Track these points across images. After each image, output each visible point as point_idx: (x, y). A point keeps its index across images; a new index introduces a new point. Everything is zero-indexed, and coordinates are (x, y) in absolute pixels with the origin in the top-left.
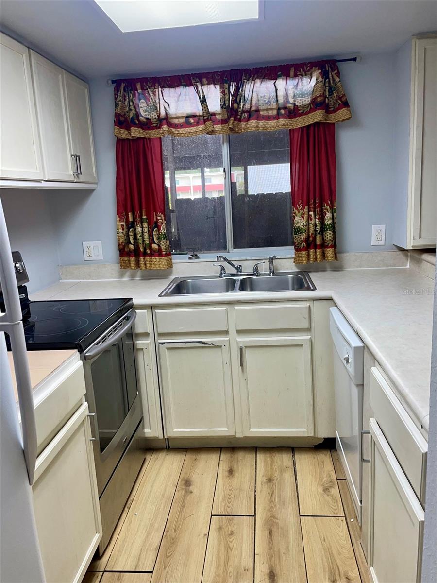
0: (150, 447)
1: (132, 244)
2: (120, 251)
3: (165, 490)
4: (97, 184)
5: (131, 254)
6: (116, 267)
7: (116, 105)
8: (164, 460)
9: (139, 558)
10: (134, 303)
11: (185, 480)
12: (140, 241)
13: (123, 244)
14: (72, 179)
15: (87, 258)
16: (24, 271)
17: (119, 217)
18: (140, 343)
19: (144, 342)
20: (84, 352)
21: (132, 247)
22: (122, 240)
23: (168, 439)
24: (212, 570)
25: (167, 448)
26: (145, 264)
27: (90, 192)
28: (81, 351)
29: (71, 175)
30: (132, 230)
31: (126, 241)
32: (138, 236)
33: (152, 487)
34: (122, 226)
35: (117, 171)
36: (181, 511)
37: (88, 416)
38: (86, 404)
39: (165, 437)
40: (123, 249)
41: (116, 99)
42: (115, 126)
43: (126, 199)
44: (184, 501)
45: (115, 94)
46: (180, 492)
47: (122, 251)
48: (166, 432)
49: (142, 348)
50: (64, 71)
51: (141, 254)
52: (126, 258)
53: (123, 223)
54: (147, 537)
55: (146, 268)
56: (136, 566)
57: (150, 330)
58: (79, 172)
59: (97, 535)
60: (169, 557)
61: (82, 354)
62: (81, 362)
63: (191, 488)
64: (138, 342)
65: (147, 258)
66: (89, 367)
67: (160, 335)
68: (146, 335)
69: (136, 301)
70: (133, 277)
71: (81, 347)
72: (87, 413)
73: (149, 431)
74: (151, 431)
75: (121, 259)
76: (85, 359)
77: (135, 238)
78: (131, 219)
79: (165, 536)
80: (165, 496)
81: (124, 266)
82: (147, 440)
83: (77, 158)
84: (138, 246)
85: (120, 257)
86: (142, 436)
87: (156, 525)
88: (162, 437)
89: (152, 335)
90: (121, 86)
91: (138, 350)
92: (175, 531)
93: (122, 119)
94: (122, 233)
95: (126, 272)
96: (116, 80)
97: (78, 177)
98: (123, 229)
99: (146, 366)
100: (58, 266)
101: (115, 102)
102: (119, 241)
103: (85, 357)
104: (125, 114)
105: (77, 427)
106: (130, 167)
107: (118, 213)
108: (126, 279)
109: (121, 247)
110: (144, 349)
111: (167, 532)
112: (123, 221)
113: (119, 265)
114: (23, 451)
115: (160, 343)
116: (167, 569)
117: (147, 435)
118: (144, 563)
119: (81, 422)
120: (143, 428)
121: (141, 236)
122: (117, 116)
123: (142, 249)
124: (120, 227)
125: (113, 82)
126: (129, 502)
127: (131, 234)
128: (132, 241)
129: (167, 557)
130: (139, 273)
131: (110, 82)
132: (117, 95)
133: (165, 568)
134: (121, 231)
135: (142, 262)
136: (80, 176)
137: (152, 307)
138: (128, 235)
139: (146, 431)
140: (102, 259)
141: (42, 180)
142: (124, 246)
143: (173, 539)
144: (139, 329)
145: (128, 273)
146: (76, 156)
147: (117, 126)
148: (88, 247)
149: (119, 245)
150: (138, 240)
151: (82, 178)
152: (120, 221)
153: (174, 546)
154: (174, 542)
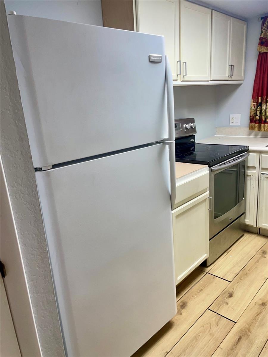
0: (247, 230)
1: (258, 116)
2: (250, 120)
3: (250, 252)
4: (243, 81)
5: (256, 122)
6: (247, 129)
7: (262, 32)
8: (254, 238)
9: (226, 274)
10: (249, 149)
11: (263, 251)
12: (264, 114)
13: (253, 116)
14: (227, 79)
15: (231, 124)
16: (195, 128)
17: (253, 100)
18: (249, 172)
19: (252, 171)
20: (212, 167)
21: (258, 117)
22: (253, 113)
23: (260, 228)
24: (264, 293)
25: (259, 233)
26: (264, 128)
27: (239, 85)
28: (210, 167)
29: (227, 77)
30: (260, 108)
31: (255, 114)
32: (263, 111)
33: (243, 248)
34: (254, 105)
35: (256, 73)
36: (255, 263)
37: (208, 198)
38: (208, 192)
39: (257, 227)
40: (253, 119)
41: (262, 28)
42: (259, 45)
43: (259, 89)
44: (259, 260)
45: (262, 26)
46: (258, 255)
47: (252, 120)
48: (258, 224)
49: (250, 175)
50: (232, 18)
51: (263, 122)
52: (253, 124)
53: (255, 104)
54: (233, 267)
55: (264, 131)
56: (224, 277)
57: (257, 165)
58: (232, 75)
59: (206, 255)
60: (242, 279)
61: (210, 168)
62: (209, 172)
63: (265, 256)
64: (248, 171)
65: (266, 124)
66: (213, 175)
67: (263, 169)
68: (254, 168)
69: (250, 148)
70: (256, 135)
71: (210, 165)
72: (209, 196)
73: (248, 221)
74: (250, 220)
75: (250, 124)
76: (211, 171)
77: (261, 113)
78: (260, 101)
79: (243, 270)
80: (249, 254)
81: (252, 128)
82: (246, 226)
83: (232, 67)
84: (262, 117)
85: (250, 123)
86: (244, 222)
87: (240, 265)
88: (255, 226)
89: (257, 168)
90: (266, 20)
91: (248, 175)
92: (249, 270)
93: (264, 40)
94: (254, 109)
95: (253, 132)
96: (264, 17)
97: (231, 77)
98: (254, 107)
99: (251, 185)
100: (215, 127)
101: (261, 30)
102: (251, 114)
103: (212, 170)
104: (266, 37)
105: (201, 200)
106: (265, 69)
107: (253, 97)
108: (252, 137)
109: (251, 117)
110: (252, 176)
111: (245, 269)
112: (255, 102)
113: (249, 128)
114: (170, 196)
115: (262, 174)
116: (239, 284)
117: (246, 223)
118: (228, 277)
119: (204, 199)
120: (245, 218)
121: (264, 111)
122: (261, 39)
123: (263, 119)
124: (253, 106)
125: (262, 18)
126: (228, 250)
127: (258, 110)
128: (258, 114)
129: (241, 279)
130: (260, 133)
131: (260, 19)
132: (263, 26)
133: (238, 283)
134: (253, 108)
135: (262, 127)
136: (232, 77)
137: (260, 152)
138: (257, 111)
139: (246, 220)
140: (240, 124)
141: (209, 80)
142: (253, 117)
143: (246, 273)
144: (250, 164)
145: (254, 133)
146: (231, 66)
147: (260, 45)
148: (233, 118)
149: (250, 116)
150: (262, 113)
151: (234, 78)
152: (253, 102)
153: (246, 276)
154: (246, 274)
